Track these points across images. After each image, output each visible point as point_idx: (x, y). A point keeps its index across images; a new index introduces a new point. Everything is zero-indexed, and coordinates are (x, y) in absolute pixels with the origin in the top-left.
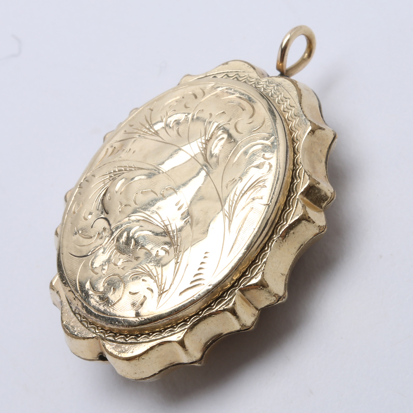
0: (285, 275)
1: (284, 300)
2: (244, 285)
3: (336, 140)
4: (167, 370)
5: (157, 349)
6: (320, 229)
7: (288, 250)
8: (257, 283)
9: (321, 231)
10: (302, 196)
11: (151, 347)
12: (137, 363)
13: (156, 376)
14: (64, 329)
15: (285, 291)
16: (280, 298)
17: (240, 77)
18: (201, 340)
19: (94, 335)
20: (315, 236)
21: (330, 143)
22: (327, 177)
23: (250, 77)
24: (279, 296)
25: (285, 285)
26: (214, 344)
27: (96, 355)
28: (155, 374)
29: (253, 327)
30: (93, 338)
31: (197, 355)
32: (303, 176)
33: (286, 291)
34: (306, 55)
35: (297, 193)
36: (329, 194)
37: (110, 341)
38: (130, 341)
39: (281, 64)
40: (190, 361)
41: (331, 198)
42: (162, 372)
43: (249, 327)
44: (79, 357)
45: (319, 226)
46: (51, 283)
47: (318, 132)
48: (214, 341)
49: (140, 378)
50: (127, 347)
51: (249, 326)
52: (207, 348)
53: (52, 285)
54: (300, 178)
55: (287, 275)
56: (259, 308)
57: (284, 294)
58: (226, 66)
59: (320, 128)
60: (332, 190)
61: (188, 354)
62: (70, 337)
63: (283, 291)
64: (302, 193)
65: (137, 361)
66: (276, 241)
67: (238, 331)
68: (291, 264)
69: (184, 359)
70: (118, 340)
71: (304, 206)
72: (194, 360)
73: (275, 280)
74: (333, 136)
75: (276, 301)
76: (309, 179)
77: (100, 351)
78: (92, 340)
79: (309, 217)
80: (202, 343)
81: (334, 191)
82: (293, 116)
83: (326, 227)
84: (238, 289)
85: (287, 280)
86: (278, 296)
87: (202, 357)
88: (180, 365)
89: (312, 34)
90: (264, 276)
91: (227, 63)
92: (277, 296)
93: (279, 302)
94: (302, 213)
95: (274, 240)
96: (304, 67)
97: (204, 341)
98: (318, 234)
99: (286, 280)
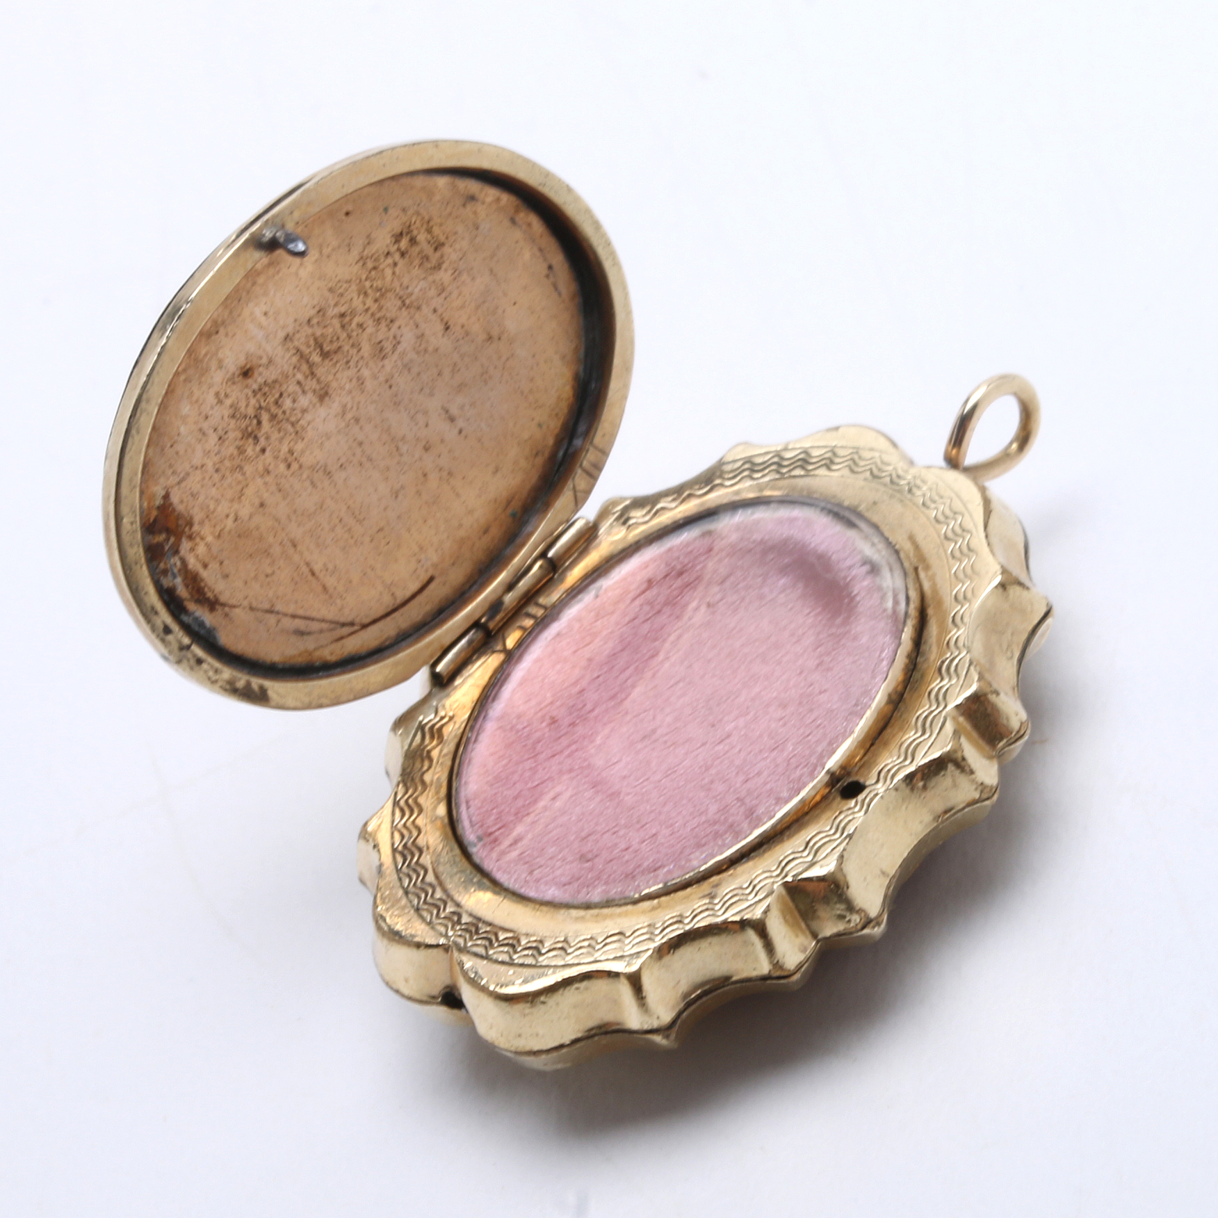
0: (888, 876)
1: (876, 929)
2: (793, 876)
3: (1049, 621)
4: (590, 1041)
5: (577, 985)
6: (982, 792)
7: (905, 822)
8: (824, 876)
9: (985, 796)
10: (955, 713)
11: (564, 979)
12: (527, 1011)
13: (564, 1050)
14: (377, 922)
15: (883, 911)
16: (868, 922)
17: (860, 458)
18: (679, 982)
19: (442, 941)
20: (969, 805)
21: (1036, 622)
22: (1018, 689)
23: (883, 462)
24: (867, 916)
25: (885, 896)
26: (704, 999)
27: (437, 989)
28: (562, 1046)
29: (799, 975)
30: (437, 946)
31: (664, 1014)
32: (965, 672)
33: (886, 910)
34: (1015, 446)
35: (945, 707)
36: (1015, 724)
37: (476, 955)
38: (521, 961)
39: (954, 451)
40: (646, 1027)
41: (1018, 732)
42: (578, 1045)
43: (789, 973)
44: (397, 992)
45: (982, 784)
46: (366, 825)
47: (1015, 591)
48: (705, 993)
49: (528, 1048)
50: (511, 972)
51: (789, 970)
52: (688, 1005)
53: (366, 830)
54: (958, 676)
55: (894, 876)
56: (820, 937)
57: (880, 915)
58: (834, 434)
59: (1020, 584)
60: (1023, 715)
61: (644, 1008)
62: (385, 942)
63: (879, 909)
64: (957, 707)
65: (529, 1005)
66: (882, 797)
67: (764, 978)
68: (906, 855)
69: (634, 1020)
70: (495, 957)
71: (957, 734)
72: (655, 1024)
73: (865, 879)
74: (1043, 610)
75: (859, 927)
76: (979, 680)
77: (448, 982)
78: (435, 951)
79: (964, 759)
80: (680, 992)
81: (1027, 720)
82: (965, 549)
83: (998, 790)
84: (780, 883)
85: (891, 888)
86: (865, 915)
87: (674, 1022)
88: (621, 1034)
89: (1033, 397)
90: (842, 863)
91: (837, 429)
92: (863, 915)
93: (866, 931)
94: (948, 748)
95: (877, 795)
96: (1005, 471)
97: (684, 987)
98: (975, 802)
99: (888, 887)
